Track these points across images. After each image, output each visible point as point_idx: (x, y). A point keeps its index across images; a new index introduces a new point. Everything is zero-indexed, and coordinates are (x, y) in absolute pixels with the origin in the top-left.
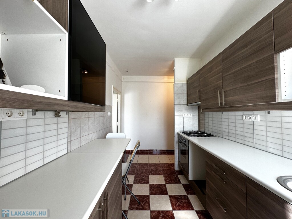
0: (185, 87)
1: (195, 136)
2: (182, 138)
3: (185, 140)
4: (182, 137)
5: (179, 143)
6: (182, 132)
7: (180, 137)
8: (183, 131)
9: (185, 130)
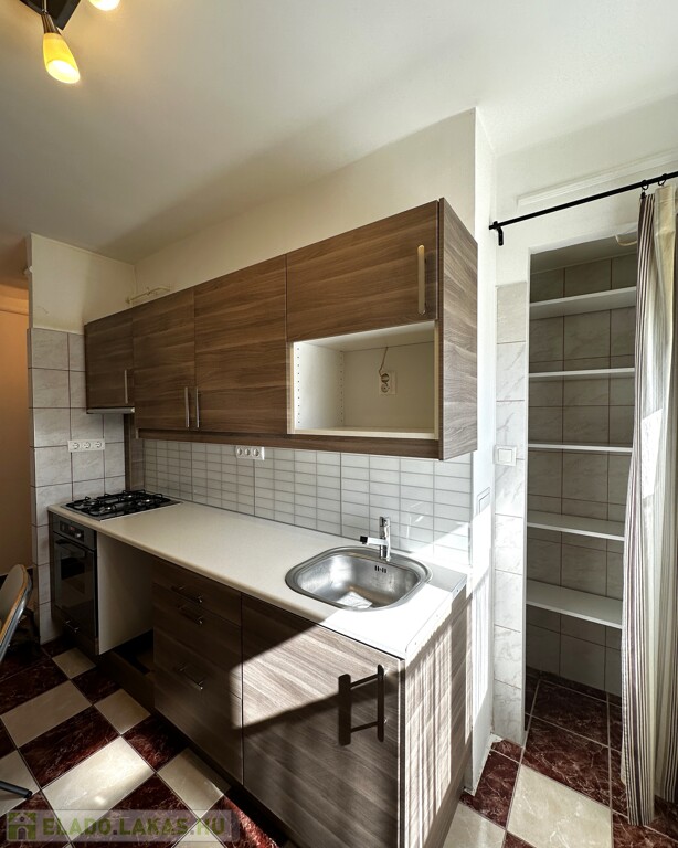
0: (78, 350)
1: (115, 513)
2: (67, 526)
3: (82, 532)
4: (68, 523)
5: (56, 545)
6: (68, 505)
7: (62, 523)
8: (70, 501)
9: (80, 494)
